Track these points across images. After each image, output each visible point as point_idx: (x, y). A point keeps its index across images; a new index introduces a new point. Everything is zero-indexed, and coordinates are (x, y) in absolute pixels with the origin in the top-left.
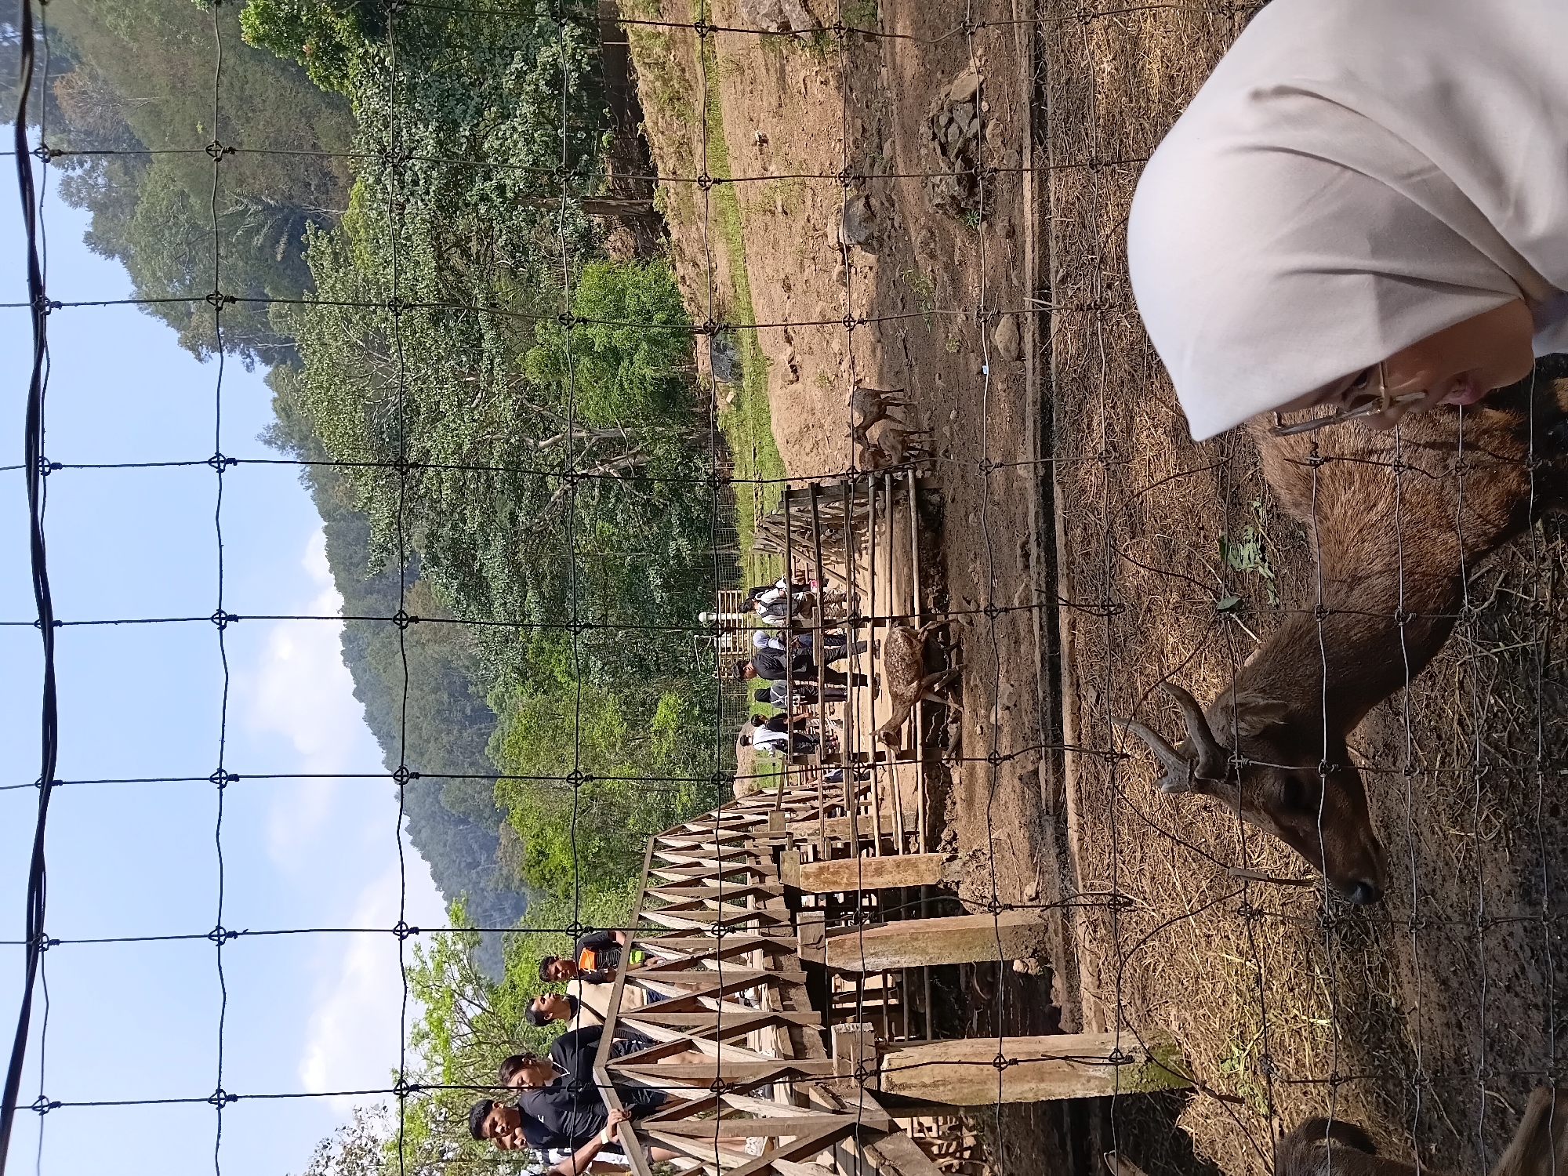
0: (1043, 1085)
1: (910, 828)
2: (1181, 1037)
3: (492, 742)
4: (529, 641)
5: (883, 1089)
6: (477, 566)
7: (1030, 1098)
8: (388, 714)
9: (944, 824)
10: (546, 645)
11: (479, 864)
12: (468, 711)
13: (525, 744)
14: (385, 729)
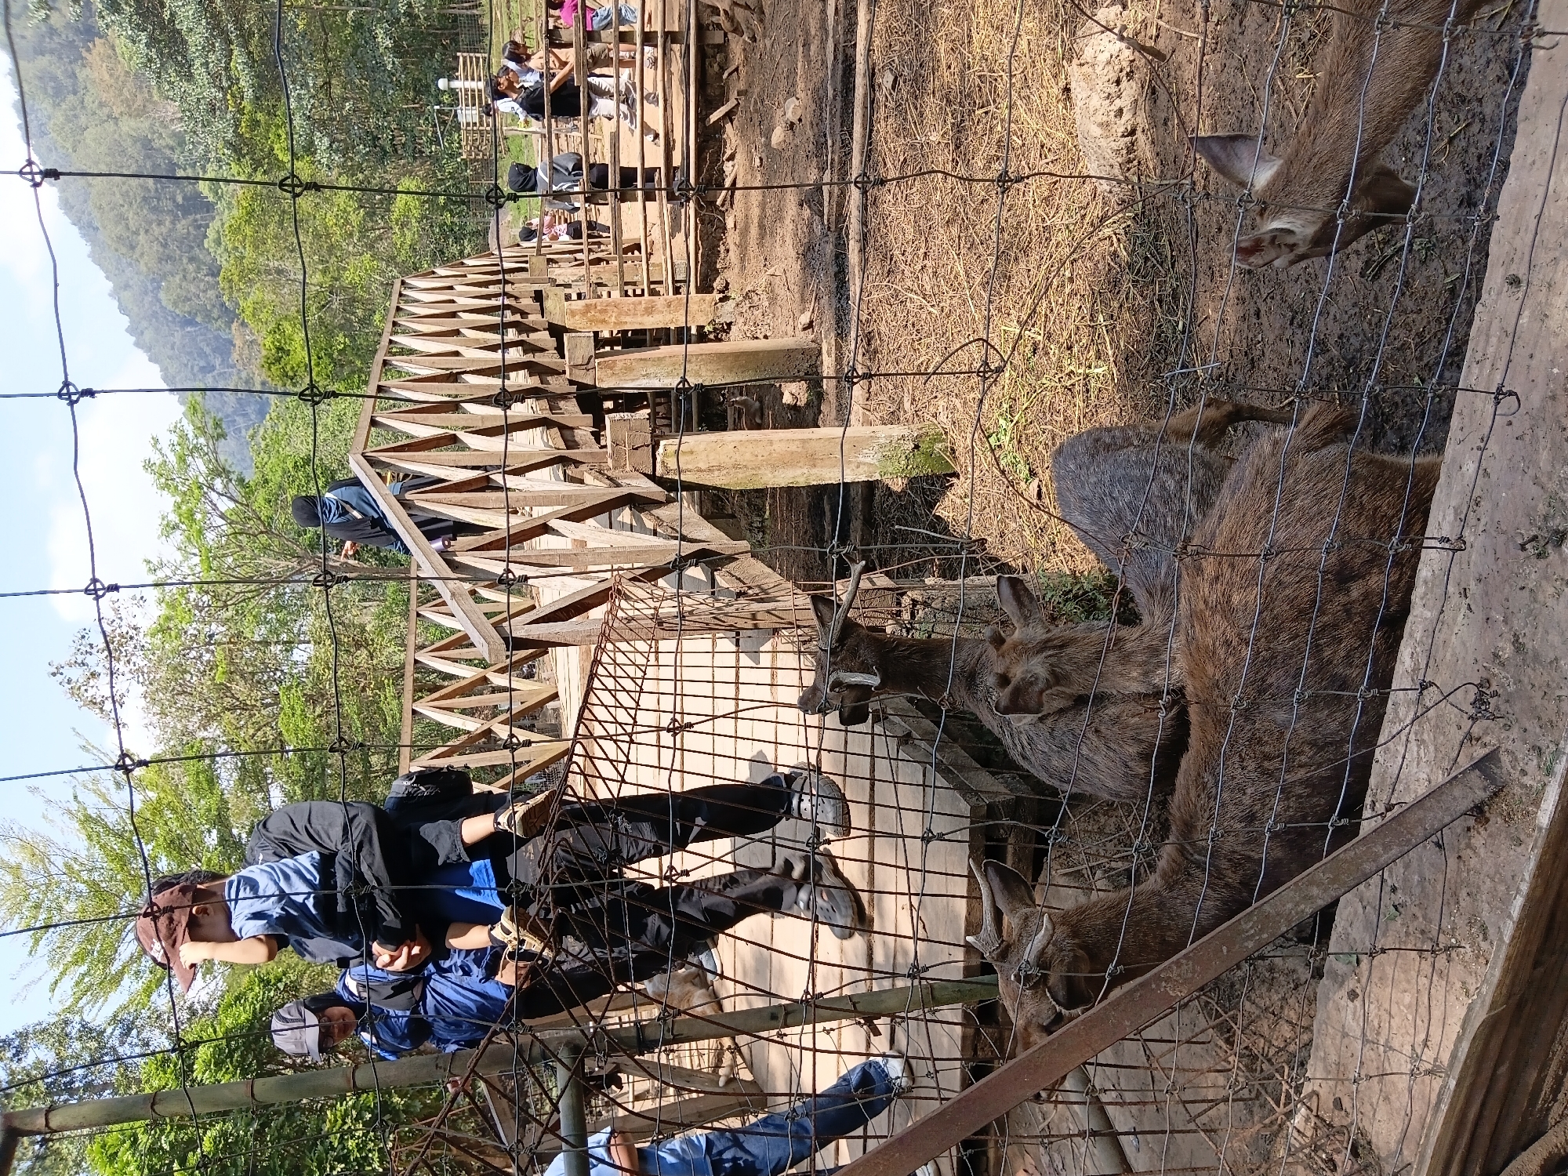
0: (814, 471)
1: (680, 276)
2: (948, 426)
3: (211, 234)
4: (241, 111)
5: (659, 473)
6: (166, 15)
7: (802, 482)
8: (85, 201)
9: (717, 272)
10: (260, 116)
11: (213, 368)
12: (180, 199)
13: (248, 230)
14: (85, 218)
